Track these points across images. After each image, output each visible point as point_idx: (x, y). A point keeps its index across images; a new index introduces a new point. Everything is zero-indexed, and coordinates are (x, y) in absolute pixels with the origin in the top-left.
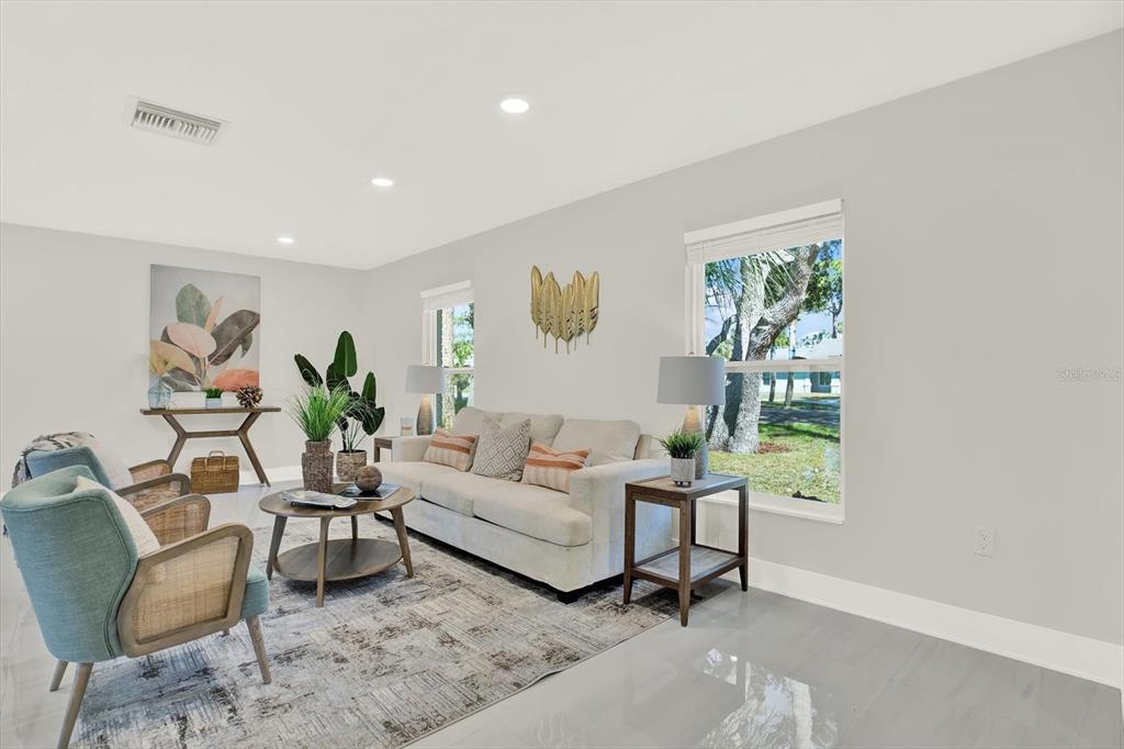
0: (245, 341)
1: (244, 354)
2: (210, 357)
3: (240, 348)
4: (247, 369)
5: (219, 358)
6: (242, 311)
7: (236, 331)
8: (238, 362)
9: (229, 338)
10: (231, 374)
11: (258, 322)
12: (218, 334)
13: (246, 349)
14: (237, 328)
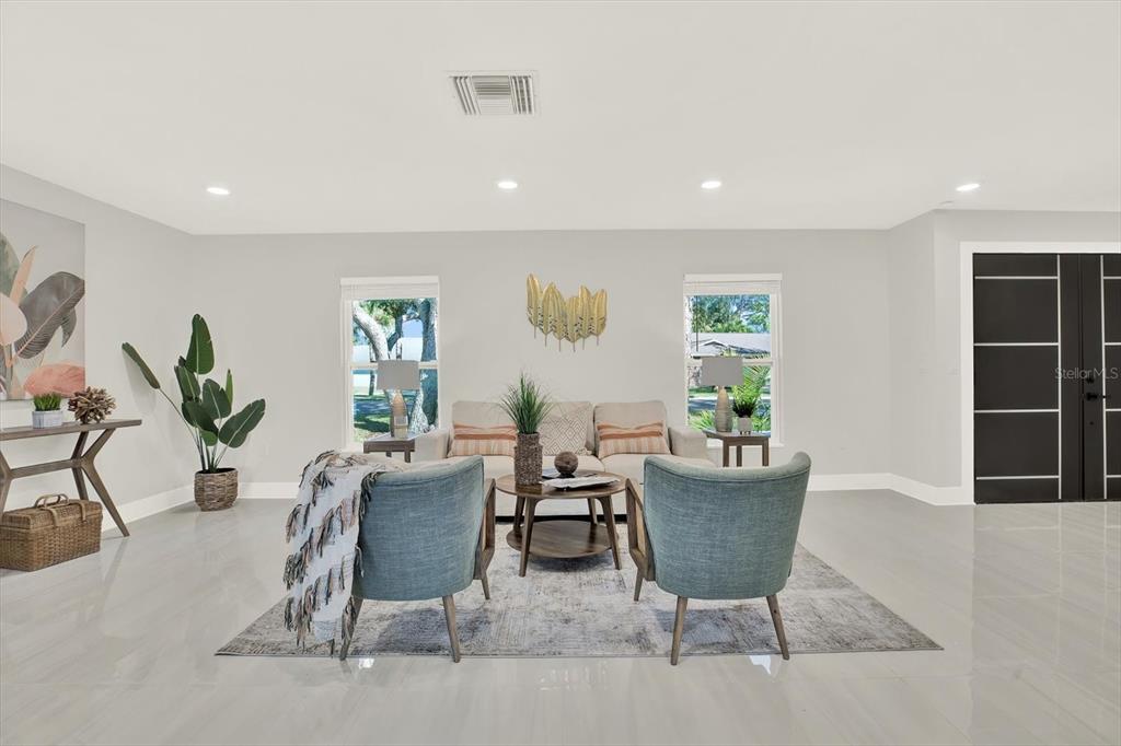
0: (66, 320)
1: (65, 341)
2: (18, 344)
3: (59, 332)
4: (72, 364)
5: (33, 345)
6: (61, 274)
7: (53, 304)
8: (57, 353)
9: (45, 315)
10: (49, 372)
11: (82, 293)
12: (28, 307)
13: (68, 333)
14: (55, 299)
